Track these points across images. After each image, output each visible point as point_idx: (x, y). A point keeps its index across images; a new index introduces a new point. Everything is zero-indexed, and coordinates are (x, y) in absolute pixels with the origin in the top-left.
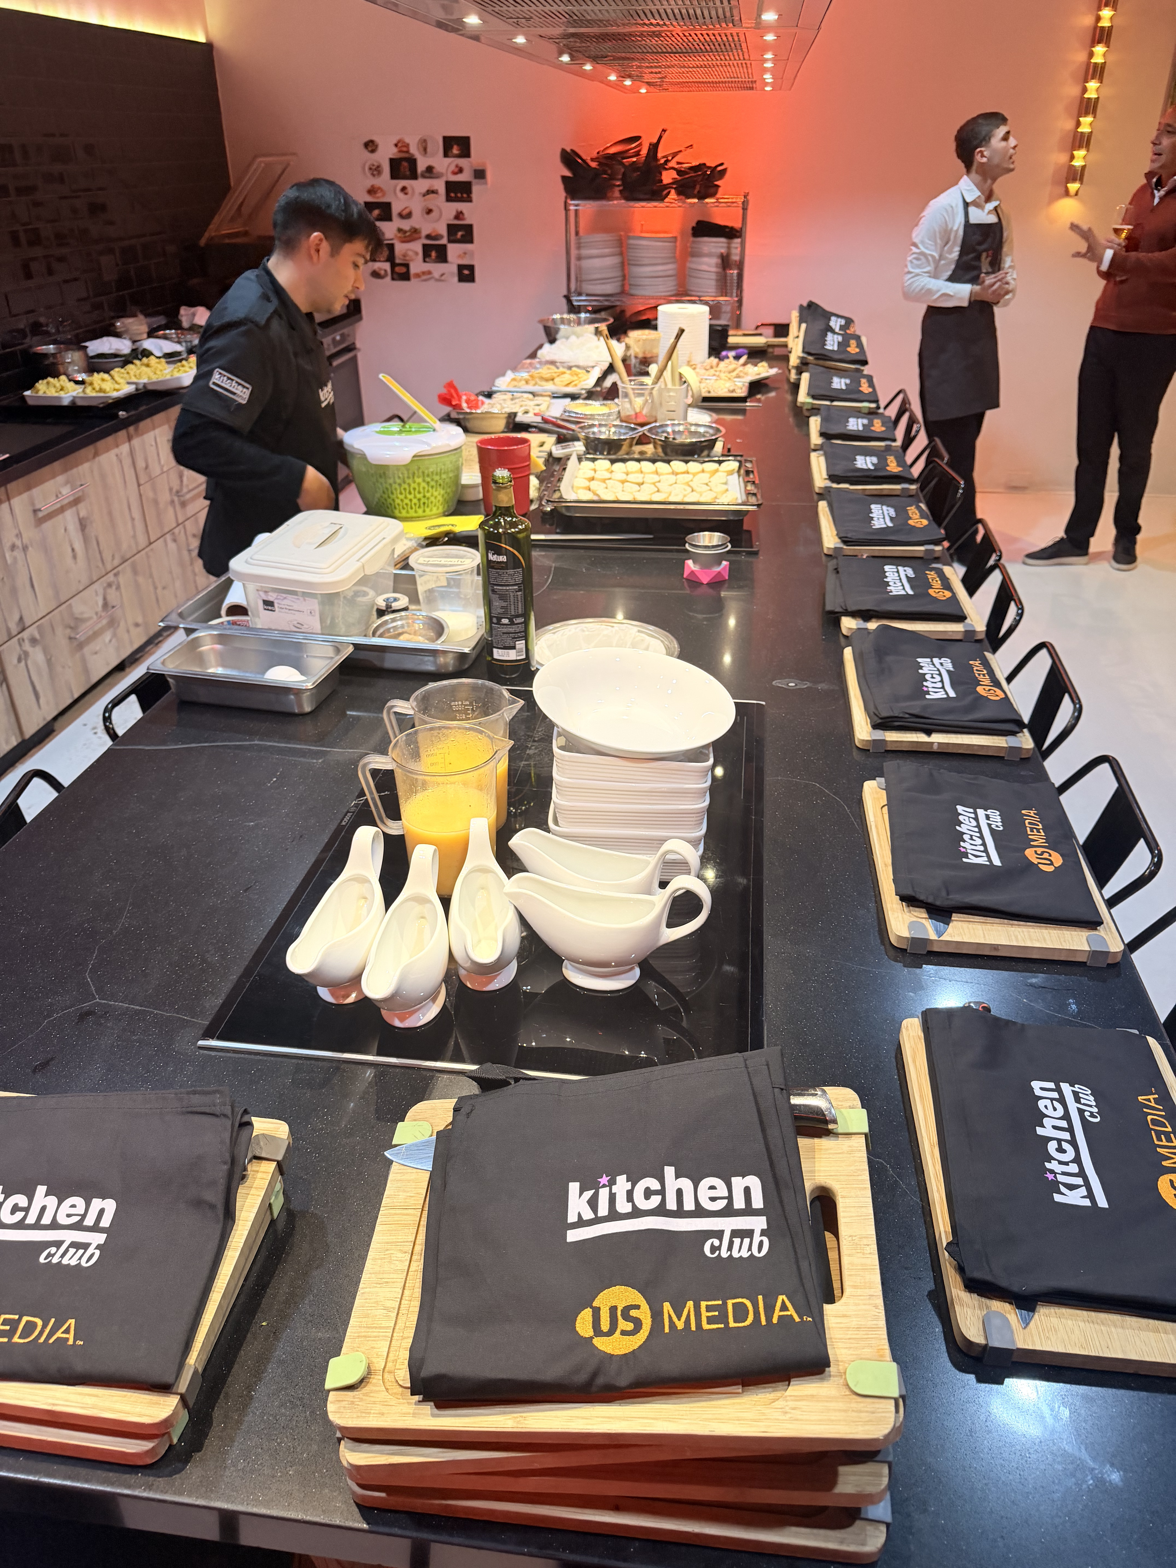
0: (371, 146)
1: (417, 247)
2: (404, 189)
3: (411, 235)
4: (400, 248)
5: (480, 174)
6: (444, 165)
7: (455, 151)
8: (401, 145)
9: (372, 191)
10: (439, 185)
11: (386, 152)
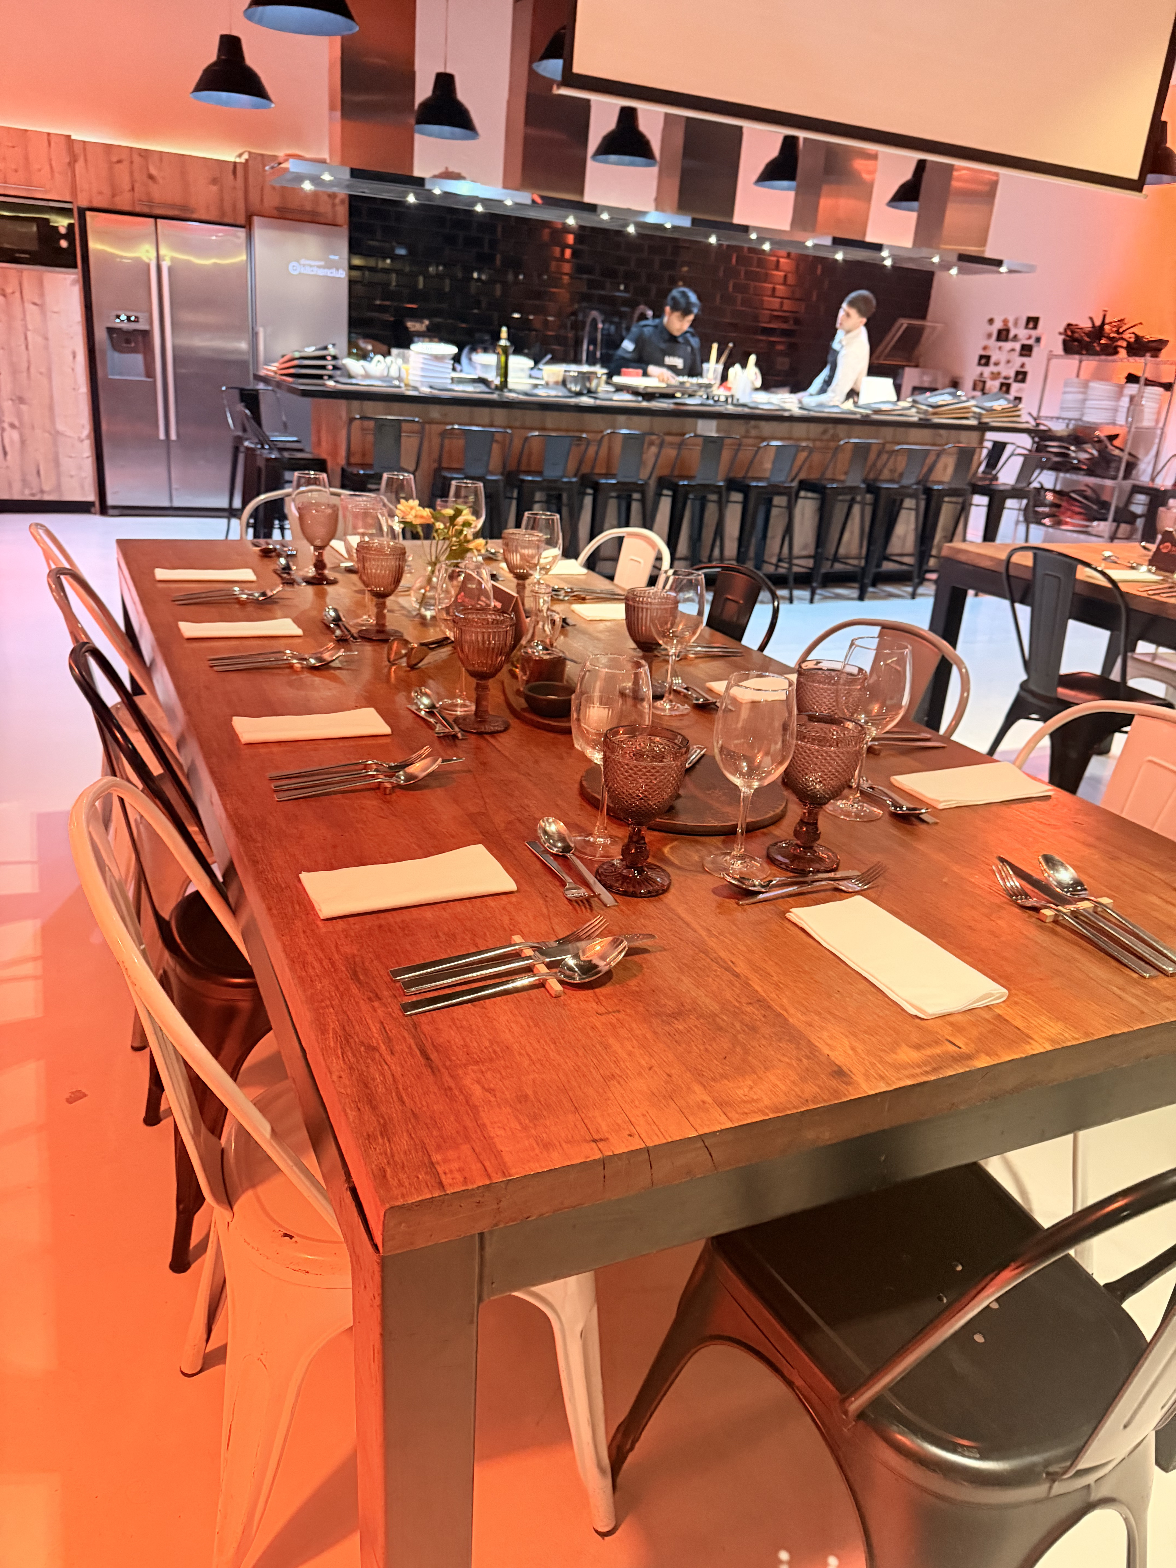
0: (991, 321)
1: (997, 384)
2: (1000, 348)
3: (995, 376)
4: (989, 383)
5: (1038, 340)
6: (1022, 333)
7: (1031, 325)
8: (1005, 322)
9: (985, 348)
10: (1017, 346)
11: (998, 325)
